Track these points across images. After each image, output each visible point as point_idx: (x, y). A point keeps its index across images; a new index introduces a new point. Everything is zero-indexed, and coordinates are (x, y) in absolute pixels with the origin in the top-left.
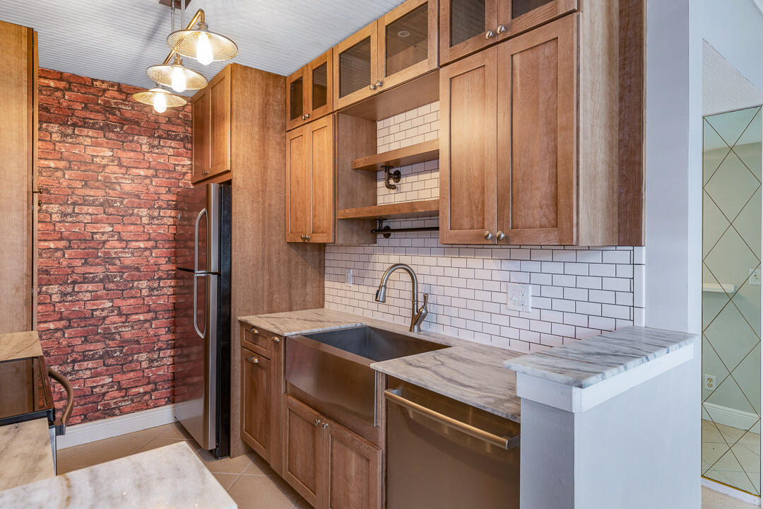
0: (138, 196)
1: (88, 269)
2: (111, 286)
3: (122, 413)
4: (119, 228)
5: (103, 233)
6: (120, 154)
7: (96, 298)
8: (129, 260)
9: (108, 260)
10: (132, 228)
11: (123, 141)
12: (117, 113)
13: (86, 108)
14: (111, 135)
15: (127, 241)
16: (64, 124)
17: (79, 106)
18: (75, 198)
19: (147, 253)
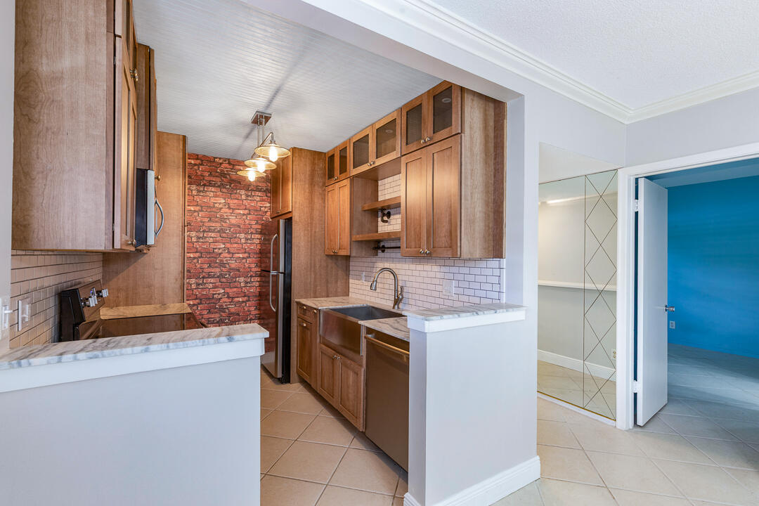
0: (239, 226)
1: (211, 270)
2: (224, 280)
4: (228, 245)
5: (219, 249)
6: (229, 201)
7: (215, 287)
8: (233, 264)
9: (222, 264)
10: (235, 245)
11: (231, 193)
12: (228, 177)
13: (210, 175)
14: (224, 190)
15: (233, 253)
16: (199, 185)
17: (207, 174)
18: (204, 228)
19: (244, 261)
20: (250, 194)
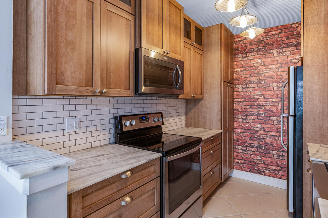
0: (272, 78)
1: (251, 110)
2: (260, 118)
3: (265, 175)
4: (264, 93)
5: (257, 95)
6: (264, 60)
7: (254, 122)
8: (268, 107)
9: (259, 106)
10: (269, 92)
11: (265, 55)
14: (260, 53)
15: (267, 99)
16: (243, 53)
18: (247, 81)
19: (277, 104)
20: (281, 51)
